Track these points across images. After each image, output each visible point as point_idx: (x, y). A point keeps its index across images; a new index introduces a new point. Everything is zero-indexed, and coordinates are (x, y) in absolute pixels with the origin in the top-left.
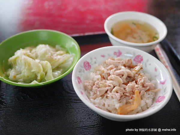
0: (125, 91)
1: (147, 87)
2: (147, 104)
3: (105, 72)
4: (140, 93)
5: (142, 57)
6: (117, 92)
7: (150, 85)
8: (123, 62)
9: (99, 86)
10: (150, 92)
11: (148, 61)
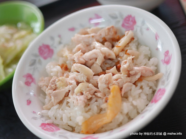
0: (97, 89)
1: (136, 74)
2: (135, 107)
3: (69, 58)
4: (121, 89)
5: (134, 18)
6: (82, 94)
7: (142, 70)
8: (101, 35)
9: (56, 85)
10: (143, 83)
11: (143, 23)
